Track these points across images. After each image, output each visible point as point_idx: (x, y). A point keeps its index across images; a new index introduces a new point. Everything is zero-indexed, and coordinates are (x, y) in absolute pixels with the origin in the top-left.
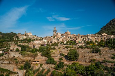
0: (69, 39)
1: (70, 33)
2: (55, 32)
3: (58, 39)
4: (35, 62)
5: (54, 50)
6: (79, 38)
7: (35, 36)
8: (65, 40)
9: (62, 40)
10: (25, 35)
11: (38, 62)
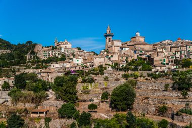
0: (136, 57)
1: (142, 40)
2: (108, 38)
3: (110, 56)
4: (34, 115)
5: (90, 85)
6: (162, 52)
7: (77, 50)
8: (124, 58)
9: (118, 59)
10: (54, 48)
11: (43, 113)
